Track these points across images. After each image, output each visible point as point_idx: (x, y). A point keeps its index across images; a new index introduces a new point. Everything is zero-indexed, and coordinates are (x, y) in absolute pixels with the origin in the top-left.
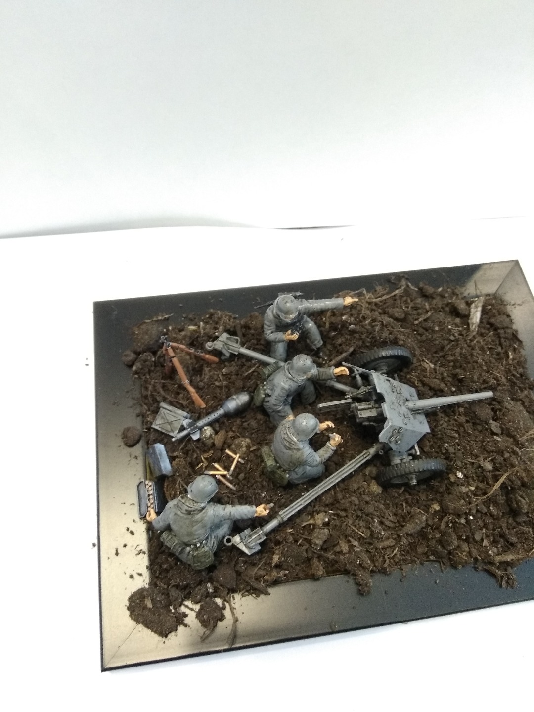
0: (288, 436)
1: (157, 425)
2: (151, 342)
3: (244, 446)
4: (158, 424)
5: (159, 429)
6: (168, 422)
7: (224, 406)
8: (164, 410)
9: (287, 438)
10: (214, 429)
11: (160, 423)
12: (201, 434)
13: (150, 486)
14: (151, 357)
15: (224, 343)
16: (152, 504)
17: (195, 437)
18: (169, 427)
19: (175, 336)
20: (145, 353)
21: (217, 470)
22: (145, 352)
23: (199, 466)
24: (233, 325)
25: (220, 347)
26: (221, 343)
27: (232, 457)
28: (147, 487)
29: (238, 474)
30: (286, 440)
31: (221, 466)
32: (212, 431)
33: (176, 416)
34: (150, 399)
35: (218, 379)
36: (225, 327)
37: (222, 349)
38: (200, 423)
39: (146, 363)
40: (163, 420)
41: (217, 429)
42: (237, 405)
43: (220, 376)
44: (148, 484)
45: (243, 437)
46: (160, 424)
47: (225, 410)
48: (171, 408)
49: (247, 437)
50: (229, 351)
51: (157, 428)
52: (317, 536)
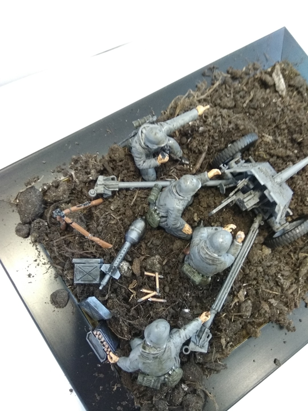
0: (210, 256)
1: (78, 280)
2: (36, 209)
3: (157, 263)
4: (79, 278)
5: (82, 282)
6: (87, 273)
7: (128, 239)
8: (78, 265)
9: (209, 258)
10: (127, 261)
11: (80, 276)
12: (120, 271)
13: (100, 334)
14: (42, 222)
15: (104, 186)
16: (108, 348)
17: (117, 276)
18: (90, 278)
19: (54, 194)
20: (35, 221)
21: (147, 294)
22: (35, 219)
23: (131, 298)
24: (101, 164)
25: (102, 191)
26: (101, 186)
27: (152, 276)
28: (97, 336)
29: (164, 289)
30: (208, 259)
31: (148, 289)
32: (127, 263)
33: (92, 265)
34: (60, 259)
35: (112, 218)
36: (96, 169)
37: (104, 191)
38: (116, 263)
39: (41, 229)
40: (81, 274)
41: (130, 260)
42: (139, 233)
43: (112, 214)
44: (96, 334)
45: (152, 256)
46: (81, 278)
47: (130, 242)
48: (84, 260)
49: (156, 255)
50: (110, 189)
51: (80, 282)
52: (246, 310)
